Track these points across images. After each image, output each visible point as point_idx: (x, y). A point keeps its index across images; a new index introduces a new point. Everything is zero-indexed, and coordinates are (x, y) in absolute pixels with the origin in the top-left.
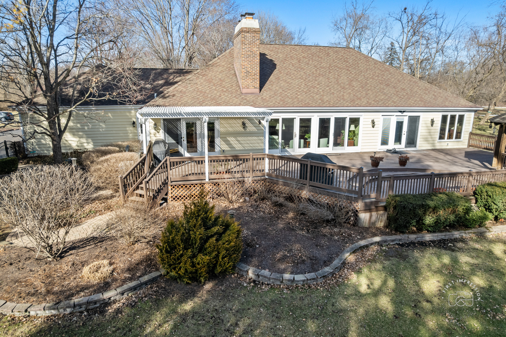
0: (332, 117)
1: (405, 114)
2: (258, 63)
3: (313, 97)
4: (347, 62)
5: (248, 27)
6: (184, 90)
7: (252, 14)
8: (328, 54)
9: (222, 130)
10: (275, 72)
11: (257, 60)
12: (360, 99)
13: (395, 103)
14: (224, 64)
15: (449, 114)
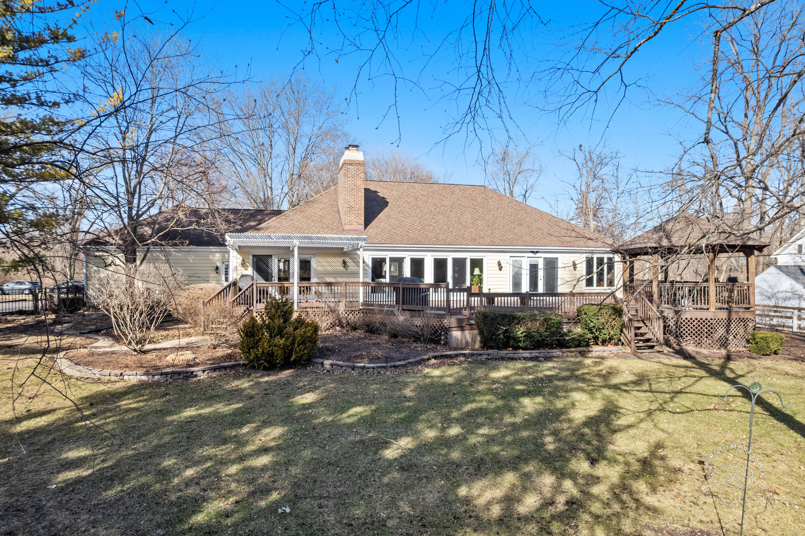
0: (450, 257)
1: (538, 255)
2: (363, 198)
3: (427, 235)
4: (475, 200)
5: (351, 159)
6: (279, 225)
7: (357, 146)
8: (453, 192)
9: (319, 268)
10: (386, 210)
11: (362, 194)
12: (483, 238)
13: (525, 242)
14: (326, 201)
15: (595, 256)
